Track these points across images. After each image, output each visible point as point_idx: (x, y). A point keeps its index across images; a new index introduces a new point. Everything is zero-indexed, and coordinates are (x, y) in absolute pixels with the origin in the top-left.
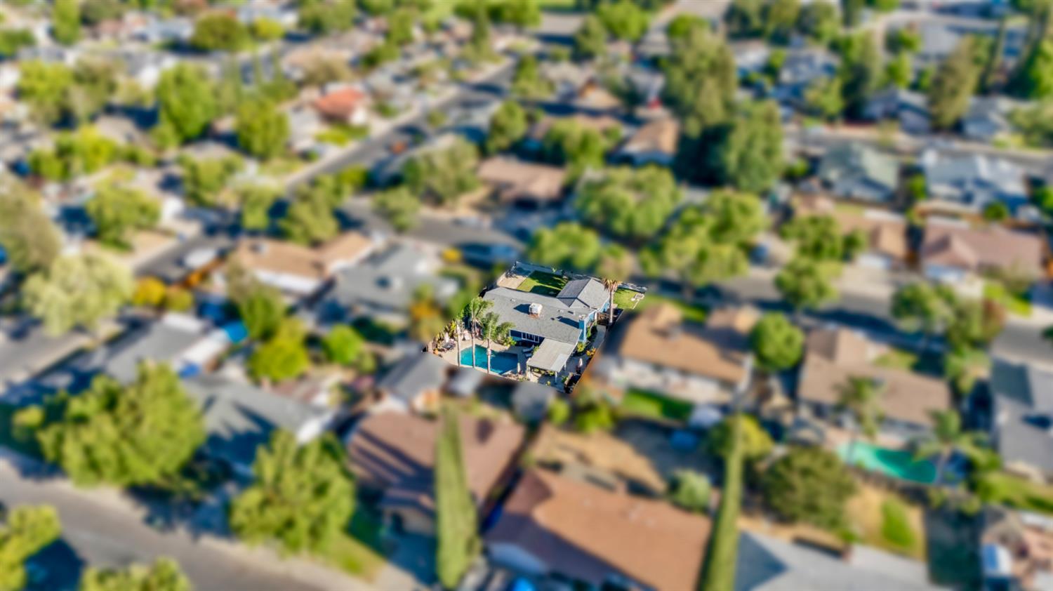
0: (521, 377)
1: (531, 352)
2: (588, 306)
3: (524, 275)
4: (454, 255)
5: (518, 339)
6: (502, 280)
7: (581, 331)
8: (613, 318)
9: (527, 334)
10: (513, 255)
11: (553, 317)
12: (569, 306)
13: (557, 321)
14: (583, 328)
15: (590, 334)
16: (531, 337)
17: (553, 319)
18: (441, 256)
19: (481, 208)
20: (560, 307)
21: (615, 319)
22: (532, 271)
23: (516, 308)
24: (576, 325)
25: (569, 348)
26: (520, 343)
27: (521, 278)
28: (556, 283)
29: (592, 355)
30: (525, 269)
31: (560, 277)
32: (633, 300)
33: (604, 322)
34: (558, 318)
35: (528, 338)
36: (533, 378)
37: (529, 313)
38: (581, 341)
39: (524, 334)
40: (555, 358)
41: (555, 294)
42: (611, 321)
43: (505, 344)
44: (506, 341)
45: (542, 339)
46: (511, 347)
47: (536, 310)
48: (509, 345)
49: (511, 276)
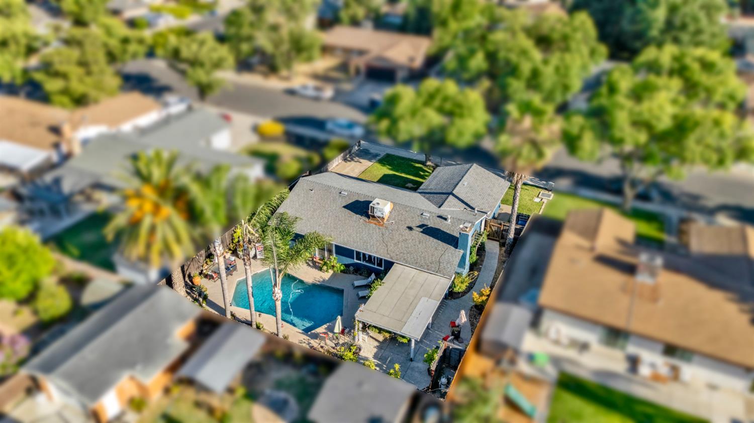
0: (343, 339)
1: (368, 286)
2: (473, 209)
3: (370, 160)
4: (275, 128)
5: (349, 261)
6: (337, 163)
7: (462, 251)
8: (516, 229)
9: (364, 255)
10: (358, 131)
11: (410, 225)
12: (440, 207)
13: (417, 232)
14: (465, 249)
15: (475, 258)
16: (370, 259)
17: (410, 228)
18: (256, 129)
19: (324, 78)
20: (423, 208)
21: (518, 232)
22: (383, 154)
23: (345, 207)
24: (453, 241)
25: (440, 285)
26: (351, 268)
27: (366, 163)
28: (416, 172)
29: (483, 303)
30: (372, 151)
31: (423, 163)
32: (537, 200)
33: (498, 236)
34: (420, 226)
35: (364, 259)
36: (367, 345)
37: (368, 216)
38: (460, 270)
39: (358, 253)
40: (412, 305)
41: (415, 187)
42: (511, 235)
43: (325, 268)
44: (325, 264)
45: (389, 265)
46: (334, 275)
47: (381, 211)
48: (331, 272)
49: (352, 159)
